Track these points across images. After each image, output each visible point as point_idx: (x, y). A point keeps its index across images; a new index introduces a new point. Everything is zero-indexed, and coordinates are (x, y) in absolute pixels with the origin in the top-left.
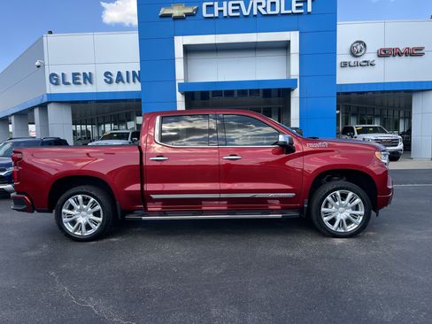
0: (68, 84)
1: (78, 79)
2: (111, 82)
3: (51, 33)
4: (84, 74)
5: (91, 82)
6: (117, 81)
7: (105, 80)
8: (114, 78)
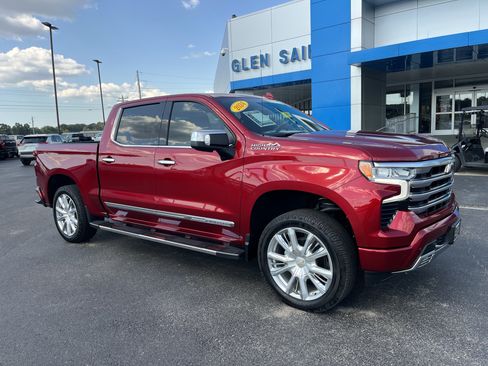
0: (247, 69)
1: (256, 63)
2: (286, 62)
3: (234, 16)
4: (261, 56)
5: (267, 65)
6: (293, 60)
7: (281, 61)
8: (290, 57)
